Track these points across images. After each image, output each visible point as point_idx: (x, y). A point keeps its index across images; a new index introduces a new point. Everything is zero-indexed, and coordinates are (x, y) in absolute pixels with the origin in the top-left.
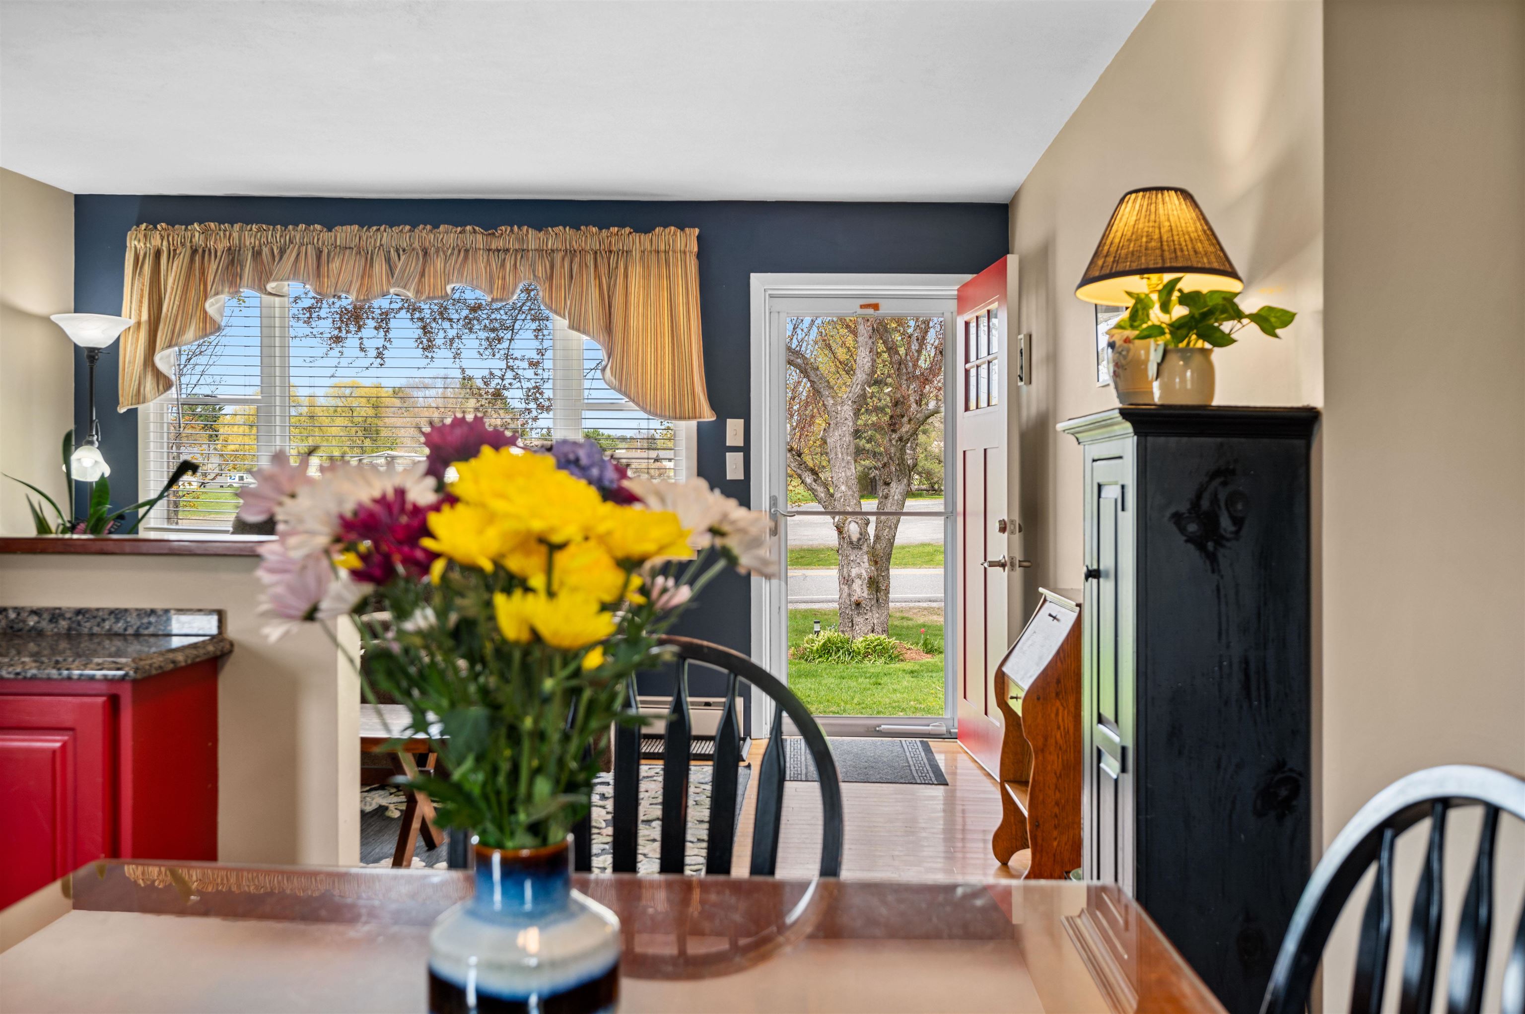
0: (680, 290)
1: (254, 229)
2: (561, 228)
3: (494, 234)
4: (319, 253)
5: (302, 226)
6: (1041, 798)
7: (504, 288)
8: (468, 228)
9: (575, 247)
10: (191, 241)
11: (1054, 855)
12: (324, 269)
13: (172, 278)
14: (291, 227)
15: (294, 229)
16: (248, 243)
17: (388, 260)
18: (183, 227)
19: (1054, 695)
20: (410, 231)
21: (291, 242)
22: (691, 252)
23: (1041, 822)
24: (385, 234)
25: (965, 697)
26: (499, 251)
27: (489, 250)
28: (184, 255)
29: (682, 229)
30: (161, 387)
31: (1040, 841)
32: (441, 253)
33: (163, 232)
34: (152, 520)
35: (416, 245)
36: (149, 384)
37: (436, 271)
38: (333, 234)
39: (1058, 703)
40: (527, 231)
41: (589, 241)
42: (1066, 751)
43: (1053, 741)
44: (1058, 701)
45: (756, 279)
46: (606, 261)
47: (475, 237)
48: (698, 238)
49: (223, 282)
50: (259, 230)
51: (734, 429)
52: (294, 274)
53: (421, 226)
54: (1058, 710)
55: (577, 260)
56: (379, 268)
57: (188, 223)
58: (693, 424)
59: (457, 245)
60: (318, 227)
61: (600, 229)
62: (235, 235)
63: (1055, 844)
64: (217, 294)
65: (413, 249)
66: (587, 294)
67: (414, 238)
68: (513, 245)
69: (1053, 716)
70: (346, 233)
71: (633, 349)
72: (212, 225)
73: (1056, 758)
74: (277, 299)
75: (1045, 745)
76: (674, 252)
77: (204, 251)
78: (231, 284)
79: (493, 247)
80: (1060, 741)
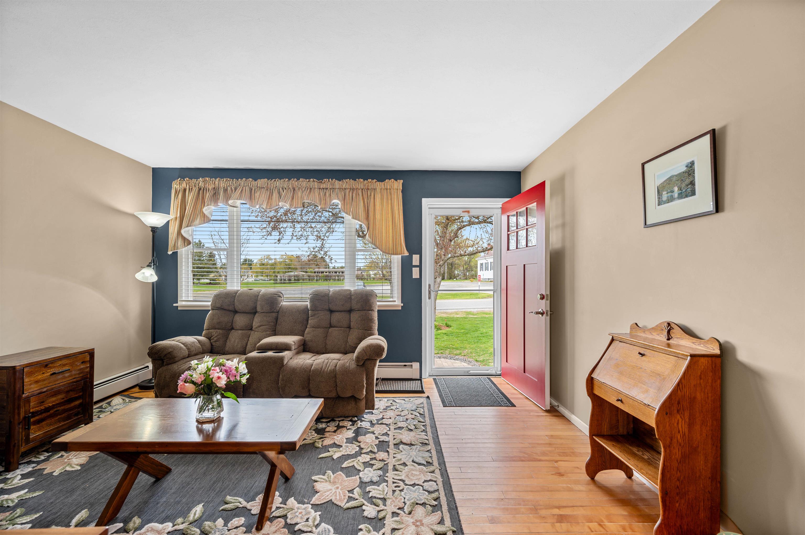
0: (396, 203)
1: (224, 180)
2: (348, 180)
3: (322, 182)
4: (251, 190)
5: (244, 179)
6: (669, 476)
7: (325, 204)
8: (311, 180)
9: (354, 187)
10: (198, 185)
11: (677, 512)
12: (253, 196)
13: (190, 197)
14: (239, 179)
15: (241, 180)
16: (222, 186)
17: (279, 193)
18: (196, 180)
19: (676, 411)
20: (288, 181)
21: (239, 185)
22: (400, 189)
23: (668, 492)
24: (278, 182)
25: (507, 362)
26: (324, 189)
27: (320, 189)
28: (195, 190)
29: (396, 181)
30: (186, 244)
31: (668, 504)
32: (300, 190)
33: (187, 182)
34: (184, 297)
35: (290, 186)
36: (180, 242)
37: (298, 197)
38: (256, 182)
39: (678, 417)
40: (335, 181)
41: (360, 185)
42: (684, 446)
43: (675, 440)
44: (678, 415)
45: (424, 200)
46: (366, 193)
47: (314, 183)
48: (403, 184)
49: (211, 201)
50: (226, 181)
51: (416, 258)
52: (240, 198)
53: (292, 179)
54: (678, 421)
55: (355, 192)
56: (275, 195)
57: (197, 178)
58: (400, 256)
59: (307, 186)
60: (250, 179)
61: (364, 180)
62: (217, 183)
63: (677, 505)
64: (208, 205)
65: (289, 188)
66: (359, 204)
67: (289, 184)
68: (329, 186)
69: (676, 424)
70: (262, 182)
71: (377, 227)
72: (207, 179)
73: (678, 451)
74: (235, 209)
75: (671, 443)
76: (393, 189)
77: (204, 189)
78: (215, 202)
79: (321, 187)
80: (680, 441)
